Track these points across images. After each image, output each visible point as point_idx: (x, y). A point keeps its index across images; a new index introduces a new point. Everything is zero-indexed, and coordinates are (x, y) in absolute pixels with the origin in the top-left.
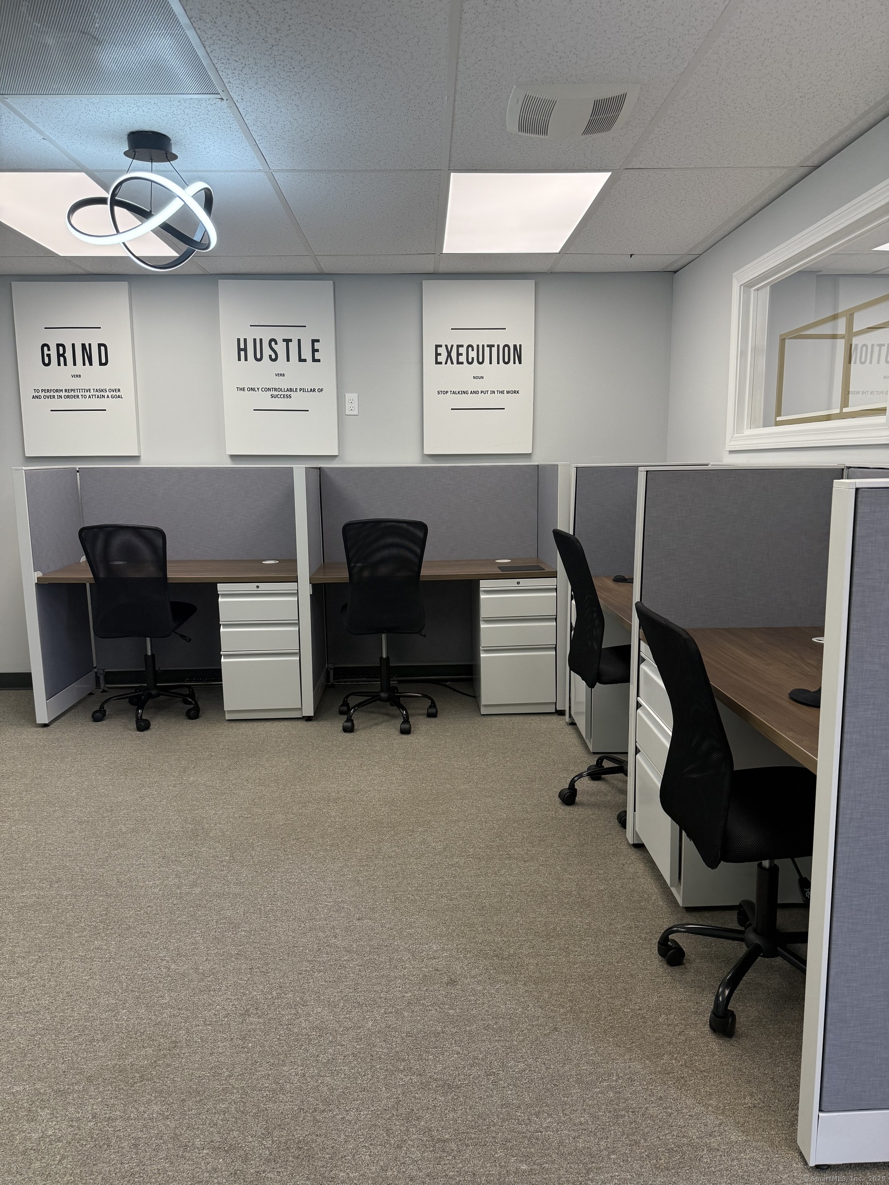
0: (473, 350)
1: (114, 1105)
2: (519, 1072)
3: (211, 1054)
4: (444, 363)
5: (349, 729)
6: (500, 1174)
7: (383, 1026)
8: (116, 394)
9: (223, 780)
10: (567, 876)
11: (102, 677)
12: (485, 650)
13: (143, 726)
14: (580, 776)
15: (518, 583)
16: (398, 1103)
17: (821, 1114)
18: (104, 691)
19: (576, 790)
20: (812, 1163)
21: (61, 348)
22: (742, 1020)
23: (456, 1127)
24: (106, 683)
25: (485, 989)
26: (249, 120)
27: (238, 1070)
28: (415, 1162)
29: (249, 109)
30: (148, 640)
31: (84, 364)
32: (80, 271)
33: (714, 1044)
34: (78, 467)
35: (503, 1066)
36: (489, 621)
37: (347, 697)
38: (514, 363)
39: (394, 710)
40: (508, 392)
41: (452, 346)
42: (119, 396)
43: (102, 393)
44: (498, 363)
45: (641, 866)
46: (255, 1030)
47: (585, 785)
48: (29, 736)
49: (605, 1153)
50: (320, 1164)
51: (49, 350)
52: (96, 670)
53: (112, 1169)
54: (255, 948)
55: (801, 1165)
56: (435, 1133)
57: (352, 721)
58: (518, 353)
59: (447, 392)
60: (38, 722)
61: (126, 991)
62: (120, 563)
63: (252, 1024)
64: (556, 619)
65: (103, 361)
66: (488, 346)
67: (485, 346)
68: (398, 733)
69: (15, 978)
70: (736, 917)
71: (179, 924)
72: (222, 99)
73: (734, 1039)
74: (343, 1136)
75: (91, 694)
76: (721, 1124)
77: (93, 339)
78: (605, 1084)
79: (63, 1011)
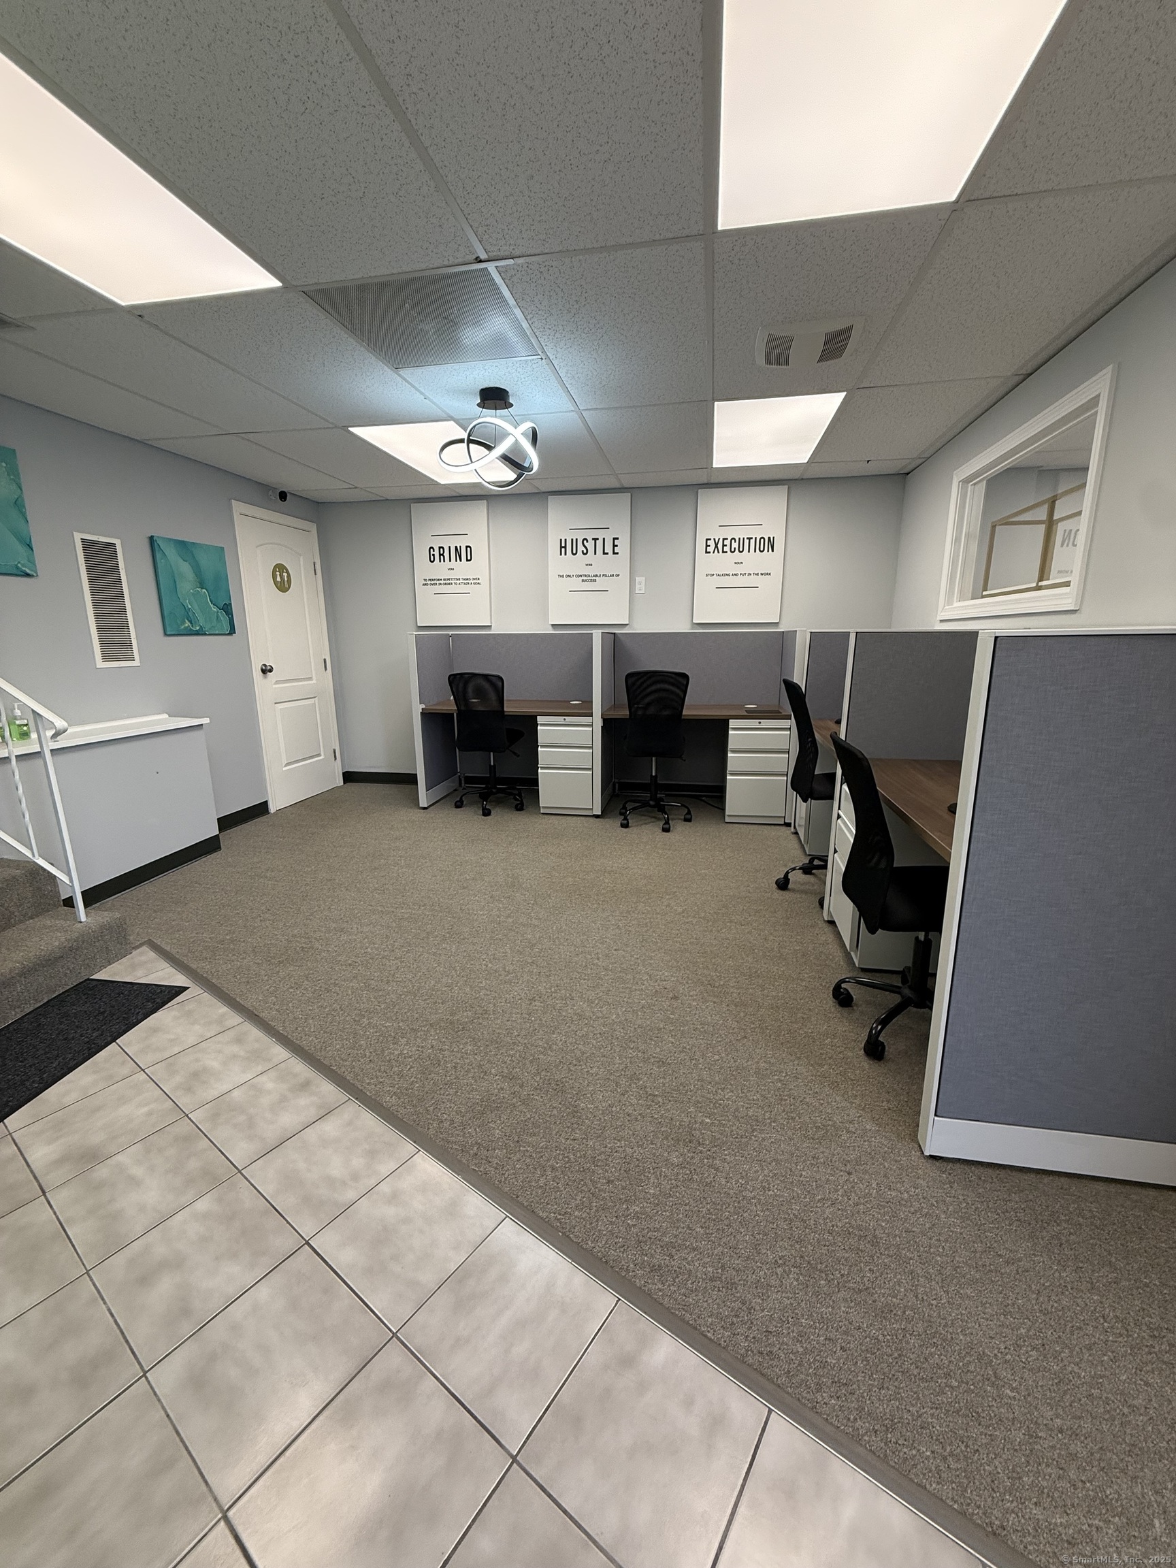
0: (735, 542)
1: (444, 1042)
2: (714, 1061)
3: (508, 1021)
4: (712, 552)
5: (625, 826)
6: (690, 1122)
7: (623, 1019)
8: (477, 581)
9: (535, 852)
10: (772, 937)
11: (463, 779)
12: (730, 774)
13: (486, 813)
14: (794, 869)
15: (760, 723)
16: (626, 1068)
17: (936, 1118)
18: (464, 789)
19: (789, 879)
20: (927, 1153)
21: (441, 550)
22: (890, 1051)
23: (664, 1088)
24: (465, 783)
25: (698, 1005)
26: (562, 373)
27: (523, 1032)
28: (632, 1105)
29: (562, 364)
30: (492, 753)
31: (456, 561)
32: (455, 494)
33: (866, 1063)
34: (451, 633)
35: (703, 1056)
36: (734, 751)
37: (626, 803)
38: (768, 551)
39: (660, 815)
40: (762, 574)
41: (719, 539)
42: (479, 583)
43: (468, 581)
44: (755, 551)
45: (832, 936)
46: (537, 1010)
47: (797, 877)
48: (416, 815)
49: (769, 1121)
50: (569, 1096)
51: (434, 551)
52: (459, 774)
53: (440, 1078)
54: (543, 960)
55: (918, 1153)
56: (648, 1090)
57: (627, 820)
58: (771, 543)
59: (713, 575)
60: (421, 806)
61: (458, 976)
62: (474, 700)
63: (536, 1006)
64: (789, 752)
65: (469, 558)
66: (747, 538)
67: (745, 539)
68: (660, 831)
69: (393, 960)
70: (900, 980)
71: (497, 939)
72: (542, 359)
73: (882, 1062)
74: (586, 1082)
75: (455, 790)
76: (860, 1117)
77: (462, 543)
78: (776, 1077)
79: (420, 983)
